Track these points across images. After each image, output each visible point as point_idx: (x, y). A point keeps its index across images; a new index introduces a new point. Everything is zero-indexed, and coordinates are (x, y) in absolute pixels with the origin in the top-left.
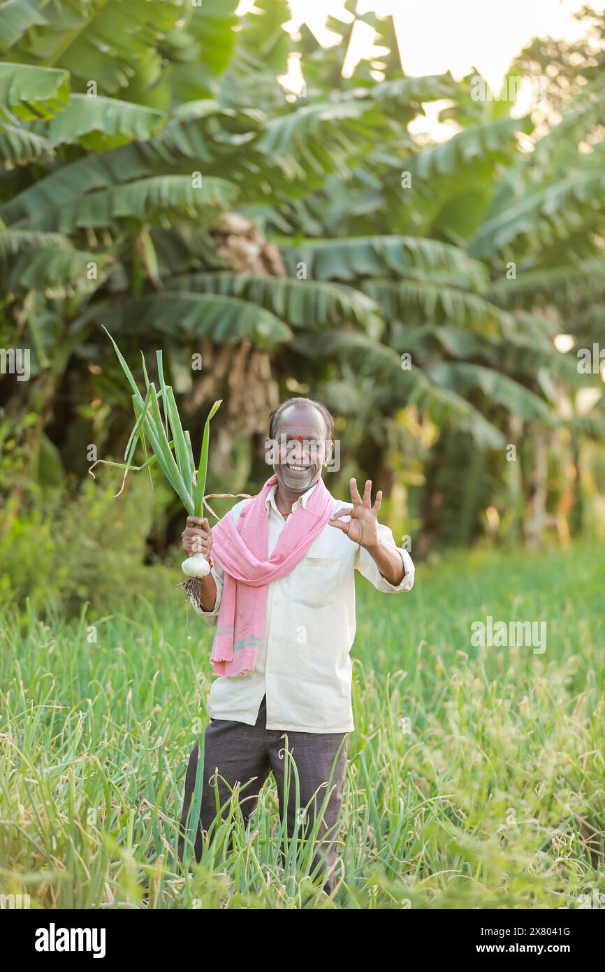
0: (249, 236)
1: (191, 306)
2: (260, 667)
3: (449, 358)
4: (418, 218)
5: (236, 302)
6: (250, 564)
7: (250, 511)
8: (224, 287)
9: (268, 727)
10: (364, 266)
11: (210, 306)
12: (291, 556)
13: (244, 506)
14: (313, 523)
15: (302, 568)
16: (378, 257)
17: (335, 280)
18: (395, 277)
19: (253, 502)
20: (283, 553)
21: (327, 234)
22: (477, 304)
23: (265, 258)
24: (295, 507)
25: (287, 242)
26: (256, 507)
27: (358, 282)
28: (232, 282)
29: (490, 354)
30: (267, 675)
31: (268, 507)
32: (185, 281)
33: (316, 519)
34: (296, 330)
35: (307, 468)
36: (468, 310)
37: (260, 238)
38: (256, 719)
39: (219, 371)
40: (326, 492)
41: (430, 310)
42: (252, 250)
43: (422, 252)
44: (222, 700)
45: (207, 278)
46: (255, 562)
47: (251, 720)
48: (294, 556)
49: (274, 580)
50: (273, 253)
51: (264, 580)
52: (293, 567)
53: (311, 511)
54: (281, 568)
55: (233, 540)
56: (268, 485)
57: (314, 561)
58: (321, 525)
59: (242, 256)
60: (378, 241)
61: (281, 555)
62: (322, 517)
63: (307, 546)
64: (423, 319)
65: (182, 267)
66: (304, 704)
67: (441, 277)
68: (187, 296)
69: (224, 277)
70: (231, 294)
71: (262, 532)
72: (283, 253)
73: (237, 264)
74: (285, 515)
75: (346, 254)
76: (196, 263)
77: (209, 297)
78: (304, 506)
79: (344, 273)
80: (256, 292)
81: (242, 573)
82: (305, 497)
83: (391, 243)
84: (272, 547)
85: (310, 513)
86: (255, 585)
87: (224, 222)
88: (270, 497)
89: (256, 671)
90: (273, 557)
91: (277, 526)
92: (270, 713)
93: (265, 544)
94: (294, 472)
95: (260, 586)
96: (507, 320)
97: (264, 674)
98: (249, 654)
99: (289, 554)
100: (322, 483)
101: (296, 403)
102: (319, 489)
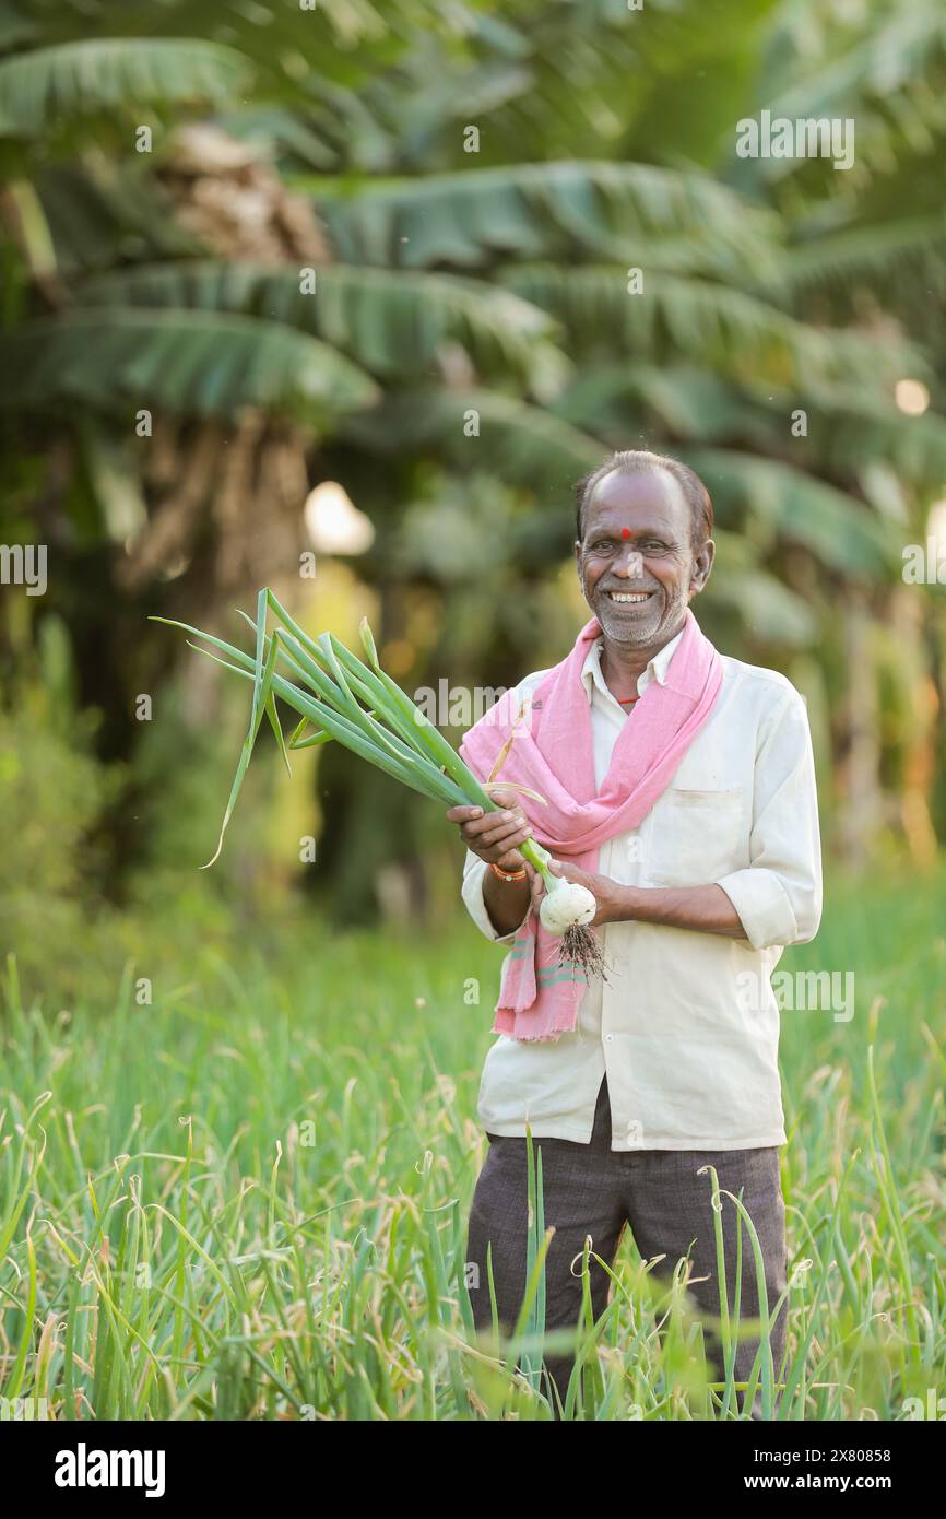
0: (241, 177)
1: (141, 341)
2: (589, 1022)
3: (674, 442)
4: (608, 122)
5: (242, 328)
6: (559, 810)
7: (551, 696)
8: (208, 293)
9: (617, 1145)
10: (507, 230)
11: (182, 341)
12: (641, 786)
13: (537, 685)
14: (682, 713)
15: (665, 811)
16: (536, 210)
17: (442, 266)
18: (573, 254)
19: (555, 676)
20: (625, 781)
21: (405, 167)
22: (747, 314)
23: (280, 228)
24: (642, 684)
25: (326, 189)
26: (561, 689)
27: (492, 265)
28: (222, 282)
29: (761, 429)
30: (606, 1035)
31: (587, 686)
32: (115, 285)
33: (687, 705)
34: (382, 380)
35: (650, 595)
36: (725, 329)
37: (268, 183)
38: (591, 1130)
39: (194, 488)
40: (705, 645)
41: (639, 329)
42: (251, 209)
43: (634, 198)
44: (511, 1094)
45: (165, 278)
46: (569, 805)
47: (581, 1132)
48: (647, 786)
49: (610, 838)
50: (299, 212)
51: (588, 841)
52: (646, 811)
53: (677, 690)
54: (623, 813)
55: (521, 756)
56: (585, 640)
57: (690, 797)
58: (700, 715)
59: (229, 225)
60: (532, 177)
61: (621, 787)
62: (700, 700)
63: (674, 764)
64: (622, 350)
65: (100, 254)
66: (692, 1094)
67: (674, 254)
68: (129, 319)
69: (206, 274)
70: (223, 307)
71: (581, 739)
72: (321, 212)
73: (221, 243)
74: (628, 702)
75: (462, 208)
76: (133, 245)
77: (174, 320)
78: (661, 680)
79: (459, 248)
80: (281, 302)
81: (542, 825)
82: (660, 662)
83: (563, 178)
84: (602, 772)
85: (674, 692)
86: (571, 851)
87: (181, 150)
88: (592, 664)
89: (583, 1031)
90: (605, 791)
91: (610, 724)
92: (617, 1116)
93: (588, 766)
94: (625, 607)
95: (581, 853)
96: (814, 347)
97: (599, 1036)
98: (564, 999)
99: (636, 784)
100: (694, 625)
101: (620, 463)
102: (688, 644)
